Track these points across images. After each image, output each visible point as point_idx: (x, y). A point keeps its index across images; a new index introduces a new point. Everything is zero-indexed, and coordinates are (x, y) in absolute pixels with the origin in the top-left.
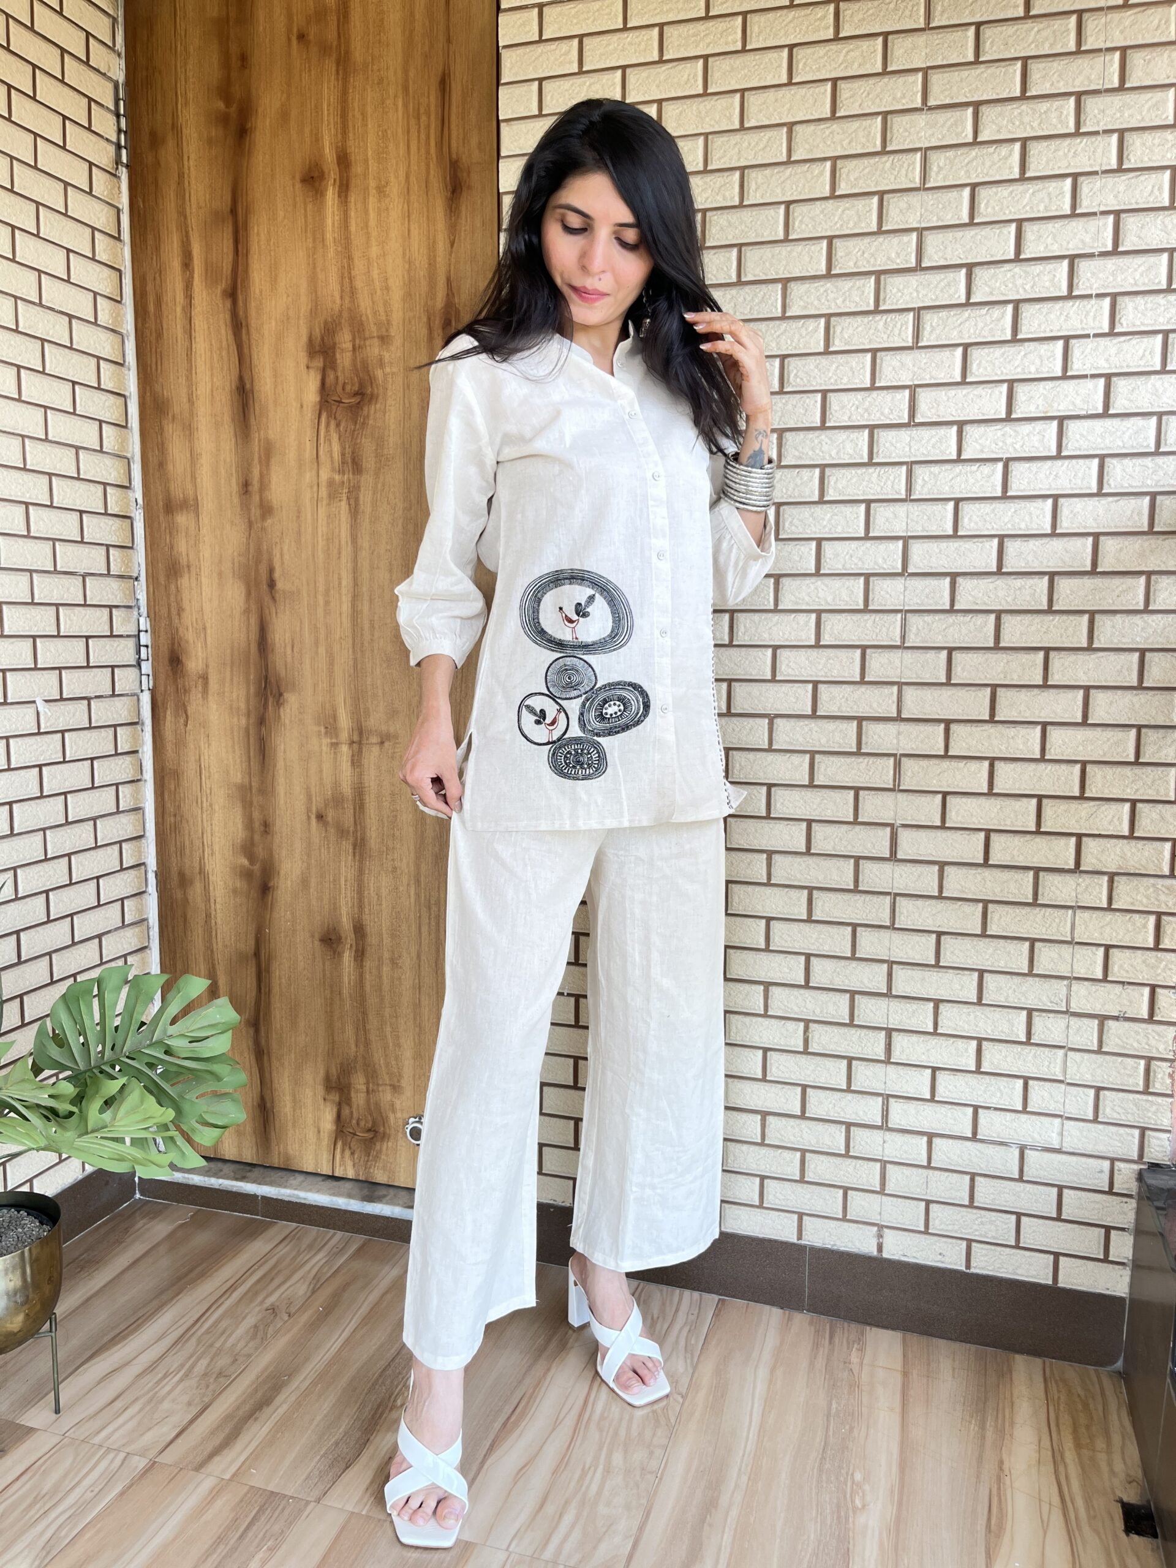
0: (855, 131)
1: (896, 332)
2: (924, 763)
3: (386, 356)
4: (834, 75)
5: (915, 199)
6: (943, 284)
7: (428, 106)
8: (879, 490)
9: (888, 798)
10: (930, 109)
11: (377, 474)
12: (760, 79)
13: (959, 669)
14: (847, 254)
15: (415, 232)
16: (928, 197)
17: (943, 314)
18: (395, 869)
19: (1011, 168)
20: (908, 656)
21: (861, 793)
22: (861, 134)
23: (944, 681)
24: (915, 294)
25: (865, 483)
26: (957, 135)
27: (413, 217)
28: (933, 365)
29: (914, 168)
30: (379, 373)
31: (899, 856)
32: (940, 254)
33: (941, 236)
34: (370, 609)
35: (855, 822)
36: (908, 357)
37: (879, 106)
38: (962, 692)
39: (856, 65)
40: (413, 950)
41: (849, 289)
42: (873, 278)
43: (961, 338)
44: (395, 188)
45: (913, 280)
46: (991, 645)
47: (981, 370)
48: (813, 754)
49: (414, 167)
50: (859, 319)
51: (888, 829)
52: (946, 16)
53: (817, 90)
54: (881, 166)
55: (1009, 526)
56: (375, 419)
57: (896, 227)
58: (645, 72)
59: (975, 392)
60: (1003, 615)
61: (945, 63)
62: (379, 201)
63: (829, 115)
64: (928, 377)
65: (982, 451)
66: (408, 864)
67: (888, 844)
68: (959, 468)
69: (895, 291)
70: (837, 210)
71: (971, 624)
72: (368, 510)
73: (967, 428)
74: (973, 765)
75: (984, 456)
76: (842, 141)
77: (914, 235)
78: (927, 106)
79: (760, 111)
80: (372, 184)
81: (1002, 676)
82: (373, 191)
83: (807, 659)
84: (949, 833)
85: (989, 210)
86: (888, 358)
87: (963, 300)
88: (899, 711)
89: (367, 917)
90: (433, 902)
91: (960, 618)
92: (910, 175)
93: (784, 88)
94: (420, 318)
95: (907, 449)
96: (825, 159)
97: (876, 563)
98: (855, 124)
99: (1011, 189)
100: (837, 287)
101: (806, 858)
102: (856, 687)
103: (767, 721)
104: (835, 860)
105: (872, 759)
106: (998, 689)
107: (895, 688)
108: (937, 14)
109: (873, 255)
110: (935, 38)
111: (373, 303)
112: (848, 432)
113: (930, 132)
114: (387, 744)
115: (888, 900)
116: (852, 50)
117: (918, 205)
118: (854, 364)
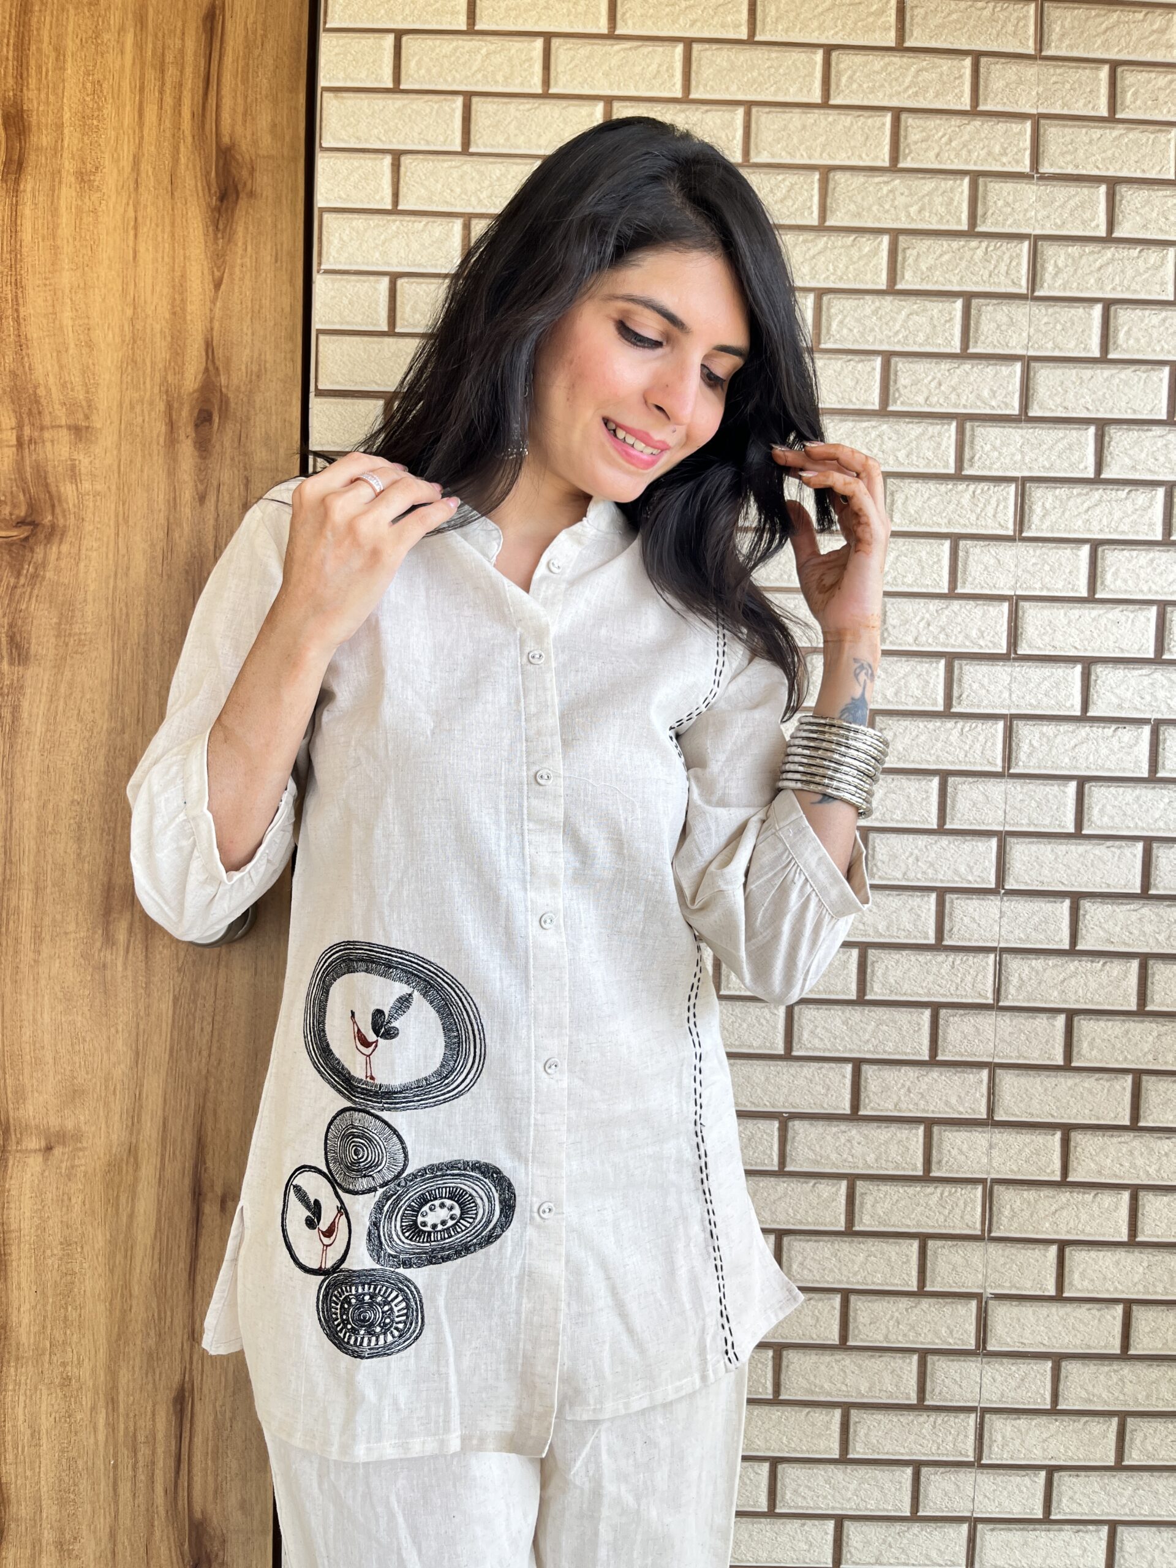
0: (929, 194)
1: (990, 511)
2: (1030, 1194)
3: (84, 462)
4: (895, 103)
5: (1020, 311)
6: (1060, 446)
7: (182, 51)
8: (961, 756)
9: (975, 1253)
10: (1043, 177)
11: (59, 665)
12: (778, 89)
13: (1085, 1045)
14: (915, 383)
15: (146, 255)
16: (1040, 312)
17: (1062, 491)
18: (66, 1381)
19: (1163, 283)
20: (1006, 1022)
21: (931, 1243)
22: (938, 200)
23: (1061, 1062)
24: (1018, 457)
25: (939, 745)
26: (1083, 222)
27: (143, 230)
28: (1047, 568)
29: (1019, 264)
30: (68, 491)
31: (990, 1348)
32: (1058, 400)
33: (1059, 372)
34: (35, 906)
35: (921, 1293)
36: (1008, 552)
37: (967, 162)
38: (1089, 1082)
39: (931, 94)
40: (103, 1524)
41: (917, 438)
42: (954, 424)
43: (1089, 530)
44: (111, 178)
45: (1016, 435)
46: (1133, 1007)
47: (1119, 583)
48: (852, 1179)
49: (149, 148)
50: (932, 485)
51: (974, 1304)
52: (1067, 42)
53: (870, 121)
54: (968, 254)
55: (1161, 824)
56: (58, 570)
57: (990, 351)
58: (584, 49)
59: (1110, 615)
60: (1151, 962)
61: (1065, 112)
62: (80, 195)
63: (887, 164)
64: (1038, 585)
65: (1120, 706)
66: (94, 1371)
67: (972, 1328)
68: (1084, 730)
69: (988, 448)
70: (899, 312)
71: (1103, 974)
72: (39, 728)
73: (1099, 670)
74: (1107, 1199)
75: (1123, 715)
76: (907, 206)
77: (1018, 366)
78: (1035, 174)
79: (778, 141)
80: (69, 166)
81: (1150, 1057)
82: (69, 178)
83: (845, 1023)
84: (1068, 1308)
85: (1131, 342)
86: (978, 550)
87: (1090, 474)
88: (991, 1110)
89: (11, 1469)
90: (141, 1438)
91: (1086, 964)
92: (1013, 274)
93: (816, 111)
94: (151, 403)
95: (1006, 694)
96: (879, 231)
97: (956, 872)
98: (928, 185)
99: (1164, 314)
100: (897, 432)
101: (839, 1356)
102: (923, 1071)
103: (776, 1124)
104: (887, 1358)
105: (948, 1189)
106: (1144, 1078)
107: (985, 1073)
108: (1054, 37)
109: (954, 389)
110: (1054, 73)
111: (61, 367)
112: (914, 662)
113: (1044, 213)
114: (58, 1151)
115: (972, 1419)
116: (926, 70)
117: (1025, 322)
118: (924, 554)
